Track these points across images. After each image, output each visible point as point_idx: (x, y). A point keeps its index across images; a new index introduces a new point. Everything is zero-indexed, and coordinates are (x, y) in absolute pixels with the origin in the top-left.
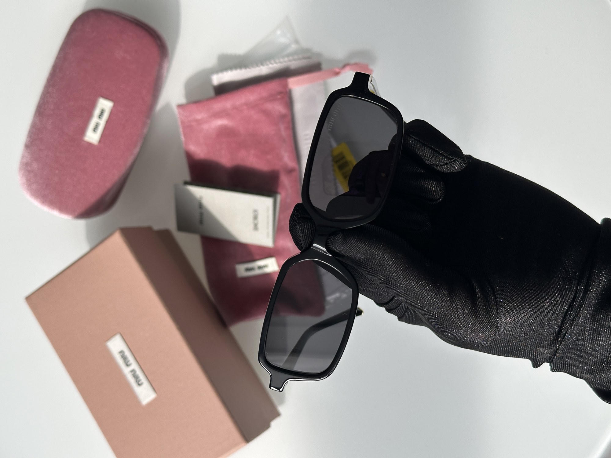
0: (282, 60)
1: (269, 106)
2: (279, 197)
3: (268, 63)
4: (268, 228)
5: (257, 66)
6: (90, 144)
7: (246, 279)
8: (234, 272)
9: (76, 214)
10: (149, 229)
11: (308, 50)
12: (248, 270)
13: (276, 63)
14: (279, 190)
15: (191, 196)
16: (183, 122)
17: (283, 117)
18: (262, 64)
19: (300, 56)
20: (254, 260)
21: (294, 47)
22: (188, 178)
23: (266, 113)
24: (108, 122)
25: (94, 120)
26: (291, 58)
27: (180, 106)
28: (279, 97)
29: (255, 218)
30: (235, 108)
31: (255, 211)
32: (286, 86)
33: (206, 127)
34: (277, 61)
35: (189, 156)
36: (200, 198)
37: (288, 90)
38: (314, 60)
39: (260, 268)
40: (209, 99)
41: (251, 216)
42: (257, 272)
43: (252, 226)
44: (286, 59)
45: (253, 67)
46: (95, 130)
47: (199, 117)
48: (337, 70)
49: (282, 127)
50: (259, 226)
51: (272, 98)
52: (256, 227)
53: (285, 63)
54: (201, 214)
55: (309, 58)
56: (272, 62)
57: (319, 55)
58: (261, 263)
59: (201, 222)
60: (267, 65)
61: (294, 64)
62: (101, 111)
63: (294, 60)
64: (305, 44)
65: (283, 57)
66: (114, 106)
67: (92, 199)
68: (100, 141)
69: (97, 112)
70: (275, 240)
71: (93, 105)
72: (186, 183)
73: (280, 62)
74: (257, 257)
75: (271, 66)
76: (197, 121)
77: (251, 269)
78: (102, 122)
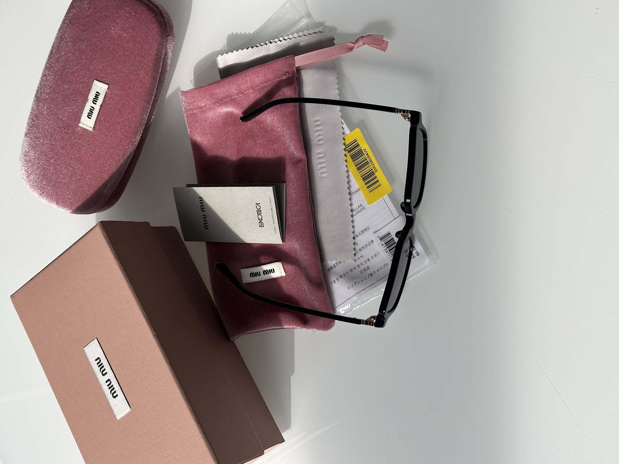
0: (291, 36)
3: (276, 40)
6: (85, 131)
9: (74, 208)
10: (147, 224)
11: (321, 24)
13: (285, 40)
16: (186, 110)
20: (259, 264)
21: (304, 22)
24: (102, 106)
26: (301, 34)
28: (285, 77)
32: (293, 64)
33: (210, 114)
35: (196, 147)
37: (295, 69)
38: (327, 35)
39: (266, 272)
41: (254, 211)
42: (263, 277)
43: (256, 222)
44: (296, 35)
47: (202, 103)
48: (352, 45)
50: (265, 222)
53: (294, 40)
55: (321, 32)
57: (333, 29)
60: (275, 42)
61: (303, 41)
63: (305, 36)
64: (317, 18)
65: (292, 34)
66: (108, 89)
67: (89, 191)
68: (95, 127)
73: (290, 39)
74: (263, 261)
75: (279, 43)
76: (201, 108)
77: (257, 274)
78: (97, 107)
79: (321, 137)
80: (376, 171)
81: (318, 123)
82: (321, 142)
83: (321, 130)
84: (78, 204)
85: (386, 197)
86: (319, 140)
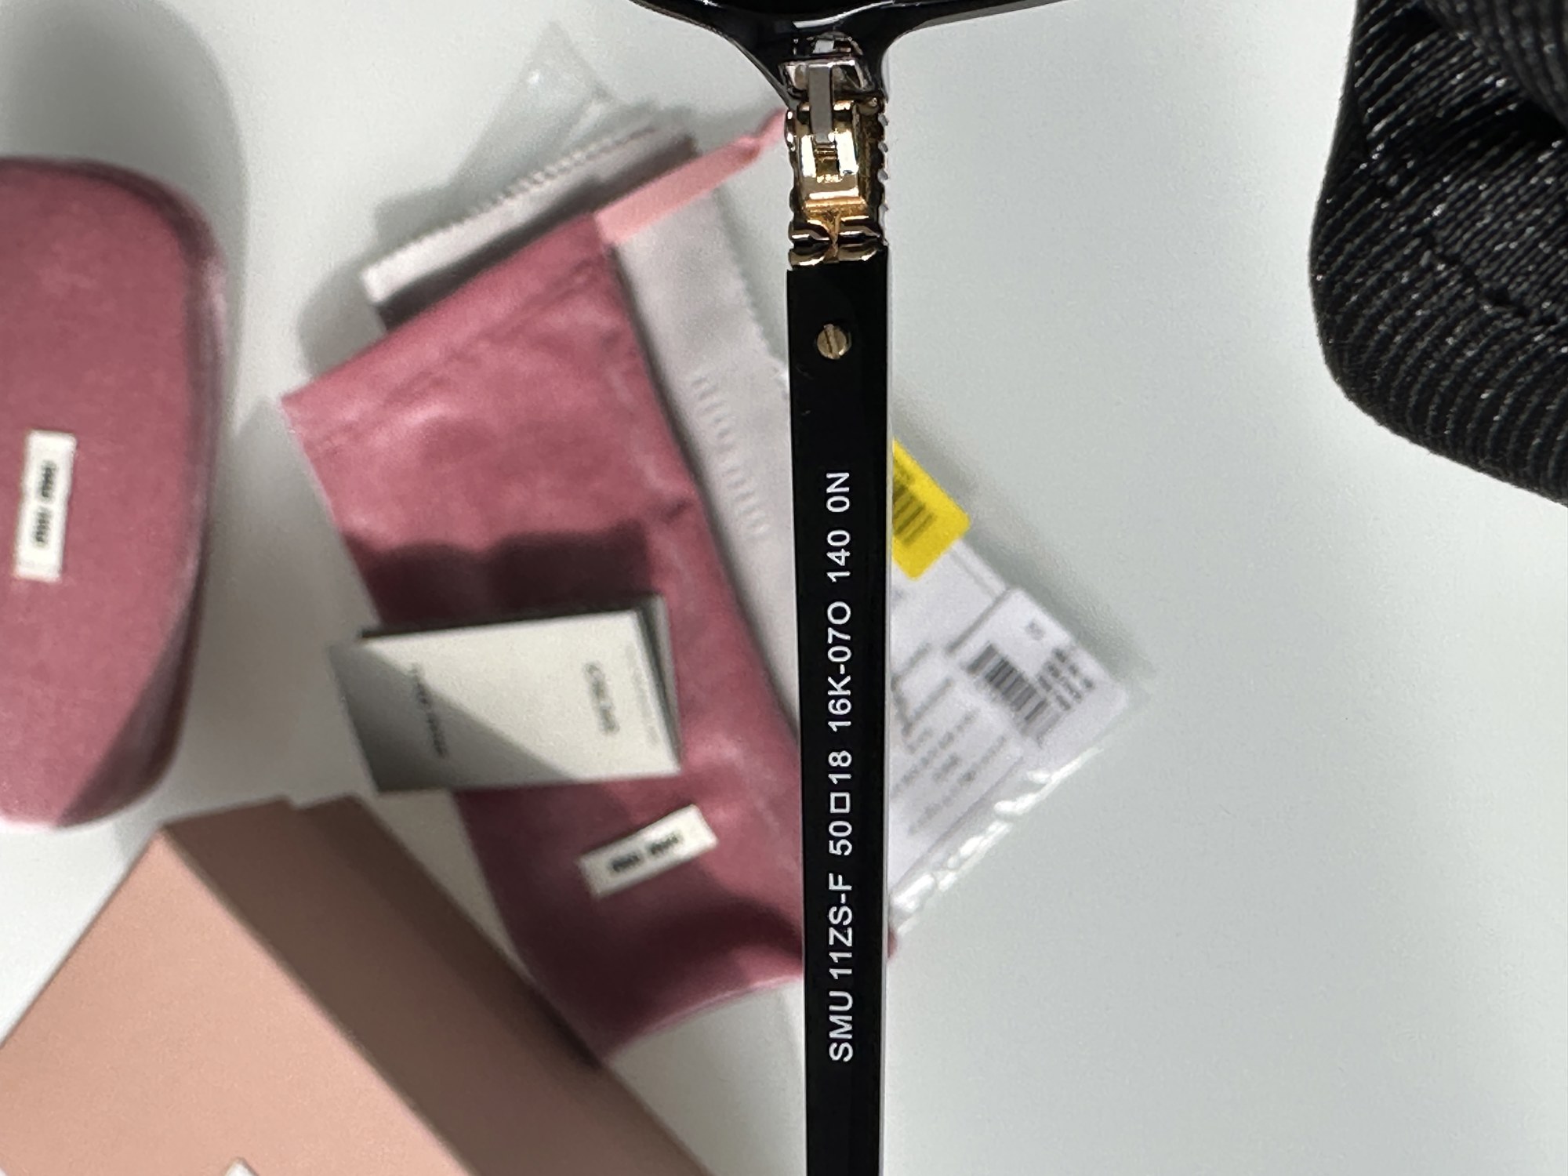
0: (565, 163)
1: (558, 320)
2: (660, 608)
3: (525, 184)
4: (646, 714)
5: (495, 202)
6: (36, 586)
7: (621, 896)
8: (579, 883)
9: (57, 811)
10: (279, 808)
11: (642, 109)
12: (620, 865)
13: (549, 176)
14: (657, 583)
15: (386, 671)
16: (309, 446)
17: (610, 340)
18: (509, 194)
19: (621, 134)
20: (632, 829)
21: (596, 112)
22: (369, 617)
23: (556, 345)
24: (72, 502)
25: (31, 506)
26: (593, 148)
27: (292, 399)
28: (580, 280)
29: (598, 690)
30: (458, 355)
31: (592, 669)
32: (593, 238)
33: (381, 440)
34: (551, 169)
35: (357, 547)
36: (415, 671)
37: (603, 251)
38: (669, 134)
39: (657, 849)
40: (368, 351)
41: (583, 688)
42: (651, 865)
43: (594, 721)
44: (578, 155)
45: (482, 210)
46: (40, 536)
47: (351, 413)
48: (748, 142)
49: (615, 376)
50: (618, 714)
51: (560, 293)
52: (608, 723)
53: (575, 171)
54: (433, 723)
55: (650, 130)
56: (539, 176)
57: (680, 114)
58: (656, 833)
59: (439, 747)
60: (524, 190)
61: (607, 164)
62: (44, 472)
63: (605, 150)
64: (628, 95)
65: (566, 154)
66: (78, 447)
67: (90, 755)
68: (65, 568)
69: (32, 479)
70: (680, 750)
71: (17, 459)
72: (368, 634)
73: (563, 170)
74: (640, 818)
75: (535, 190)
76: (348, 428)
77: (631, 861)
78: (57, 508)
79: (724, 425)
80: (910, 478)
81: (705, 386)
82: (728, 440)
83: (720, 404)
84: (66, 799)
85: (958, 546)
86: (722, 435)
